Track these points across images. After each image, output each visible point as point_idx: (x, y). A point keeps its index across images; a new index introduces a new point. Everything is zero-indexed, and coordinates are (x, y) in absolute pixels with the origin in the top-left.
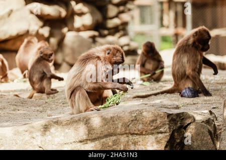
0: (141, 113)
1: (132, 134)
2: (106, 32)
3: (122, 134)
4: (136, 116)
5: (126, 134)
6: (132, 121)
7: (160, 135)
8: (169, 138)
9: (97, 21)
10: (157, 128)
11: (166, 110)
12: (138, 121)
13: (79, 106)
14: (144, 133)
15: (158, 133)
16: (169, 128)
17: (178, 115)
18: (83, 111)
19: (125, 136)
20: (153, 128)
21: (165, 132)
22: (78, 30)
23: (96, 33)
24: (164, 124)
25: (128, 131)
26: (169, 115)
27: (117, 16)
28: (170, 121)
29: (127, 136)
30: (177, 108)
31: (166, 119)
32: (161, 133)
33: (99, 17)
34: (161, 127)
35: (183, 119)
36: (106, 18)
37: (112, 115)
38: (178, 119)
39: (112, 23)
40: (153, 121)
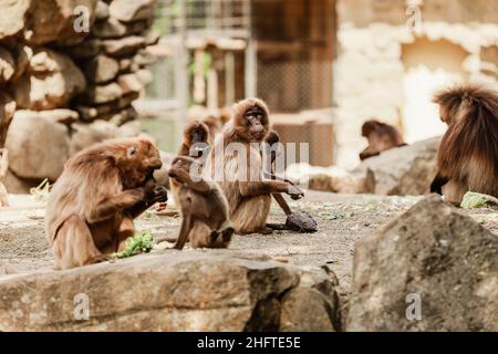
0: (197, 268)
1: (180, 308)
2: (93, 112)
3: (160, 308)
4: (186, 274)
5: (168, 306)
6: (180, 282)
7: (233, 310)
8: (249, 315)
9: (76, 88)
10: (227, 296)
11: (244, 263)
12: (191, 282)
13: (72, 254)
14: (202, 305)
15: (230, 306)
16: (251, 297)
17: (268, 272)
19: (166, 310)
20: (219, 296)
21: (243, 305)
22: (38, 107)
23: (75, 115)
24: (242, 289)
25: (170, 303)
26: (250, 273)
27: (115, 80)
28: (252, 284)
29: (170, 312)
30: (264, 258)
31: (245, 279)
32: (235, 305)
33: (79, 80)
34: (234, 295)
35: (276, 280)
36: (93, 82)
37: (140, 271)
38: (267, 280)
39: (105, 94)
40: (220, 283)
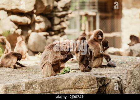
0: (82, 77)
1: (78, 88)
2: (53, 33)
3: (72, 89)
4: (79, 79)
6: (77, 81)
7: (92, 89)
8: (97, 91)
9: (48, 26)
10: (91, 85)
11: (95, 76)
12: (81, 81)
14: (84, 88)
15: (91, 88)
16: (98, 86)
17: (102, 78)
18: (50, 76)
19: (73, 89)
20: (89, 85)
21: (95, 88)
22: (38, 31)
23: (48, 34)
24: (95, 83)
25: (75, 87)
26: (97, 78)
27: (59, 24)
28: (98, 82)
29: (75, 90)
30: (101, 75)
31: (96, 80)
32: (93, 88)
33: (49, 24)
34: (93, 85)
35: (105, 81)
36: (53, 24)
37: (66, 78)
38: (102, 81)
39: (57, 28)
40: (89, 82)
